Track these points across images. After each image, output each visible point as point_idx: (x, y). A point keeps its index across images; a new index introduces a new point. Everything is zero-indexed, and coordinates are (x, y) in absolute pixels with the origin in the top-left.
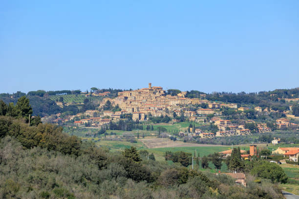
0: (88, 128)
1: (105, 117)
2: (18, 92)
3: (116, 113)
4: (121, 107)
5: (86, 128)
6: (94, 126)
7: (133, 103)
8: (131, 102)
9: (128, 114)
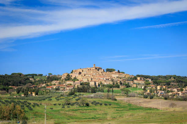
0: (58, 91)
1: (68, 85)
2: (5, 74)
3: (76, 82)
4: (78, 78)
5: (57, 91)
6: (62, 90)
7: (86, 75)
8: (85, 75)
9: (85, 83)
